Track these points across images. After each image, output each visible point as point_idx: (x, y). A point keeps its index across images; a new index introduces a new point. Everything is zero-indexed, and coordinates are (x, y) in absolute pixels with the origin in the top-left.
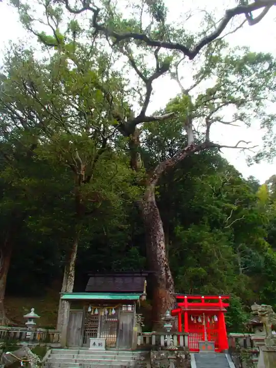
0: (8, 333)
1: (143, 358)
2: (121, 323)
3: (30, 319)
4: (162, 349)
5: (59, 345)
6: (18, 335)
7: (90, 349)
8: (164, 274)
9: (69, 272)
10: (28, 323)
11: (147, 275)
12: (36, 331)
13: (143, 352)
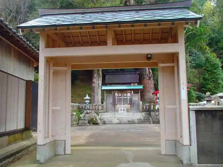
0: (79, 107)
1: (147, 115)
2: (133, 99)
3: (87, 99)
4: (157, 111)
5: (103, 111)
6: (84, 107)
7: (119, 112)
8: (148, 71)
9: (99, 74)
10: (87, 101)
11: (139, 73)
12: (93, 105)
13: (146, 113)
